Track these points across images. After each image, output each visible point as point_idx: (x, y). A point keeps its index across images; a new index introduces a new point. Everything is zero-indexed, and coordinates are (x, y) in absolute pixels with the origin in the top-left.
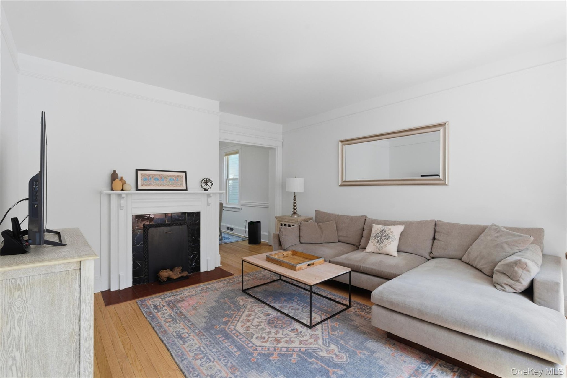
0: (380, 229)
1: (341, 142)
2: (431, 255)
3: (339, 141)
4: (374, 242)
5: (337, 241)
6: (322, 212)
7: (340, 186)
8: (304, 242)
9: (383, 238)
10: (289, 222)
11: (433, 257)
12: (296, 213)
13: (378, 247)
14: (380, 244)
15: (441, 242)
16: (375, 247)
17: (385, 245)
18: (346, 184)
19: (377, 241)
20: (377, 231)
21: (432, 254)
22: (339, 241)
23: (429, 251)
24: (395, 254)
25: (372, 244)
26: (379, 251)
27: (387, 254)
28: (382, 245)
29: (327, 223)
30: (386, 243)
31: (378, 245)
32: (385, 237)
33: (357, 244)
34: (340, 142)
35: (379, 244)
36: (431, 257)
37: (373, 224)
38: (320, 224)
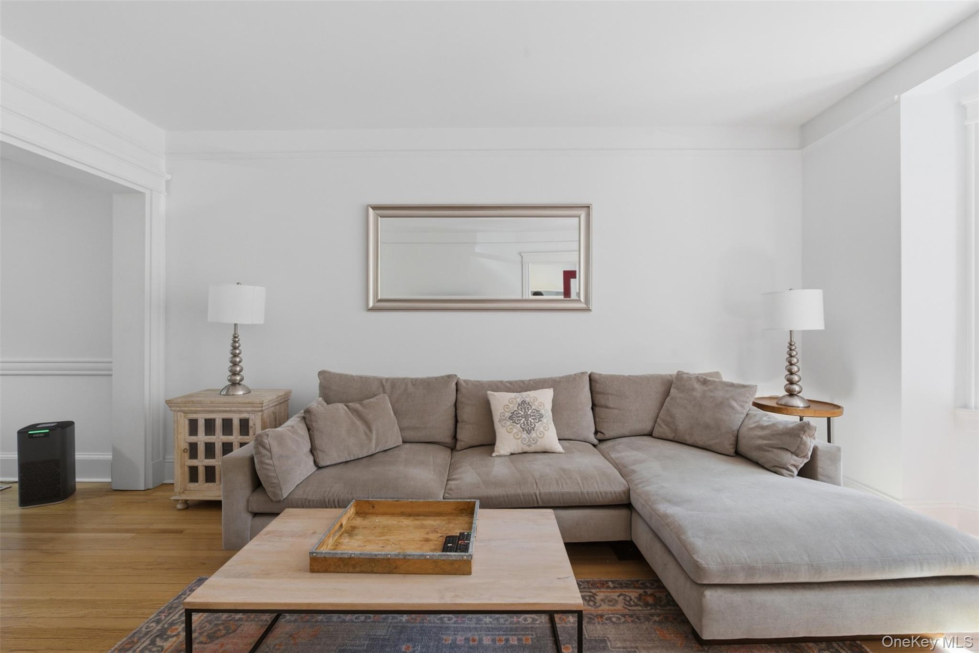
0: (515, 402)
1: (375, 208)
2: (600, 436)
3: (368, 205)
4: (515, 430)
5: (402, 443)
6: (341, 376)
7: (373, 309)
8: (328, 463)
9: (530, 419)
10: (241, 412)
11: (601, 439)
12: (239, 384)
13: (527, 439)
14: (529, 432)
15: (614, 410)
16: (520, 441)
17: (540, 434)
18: (384, 306)
19: (522, 428)
20: (511, 406)
21: (599, 434)
22: (404, 442)
23: (593, 430)
24: (558, 447)
25: (513, 437)
26: (527, 449)
27: (544, 450)
28: (534, 435)
29: (371, 400)
30: (541, 429)
31: (525, 435)
32: (535, 416)
33: (449, 440)
34: (371, 210)
35: (527, 433)
36: (597, 439)
37: (489, 392)
38: (357, 406)
